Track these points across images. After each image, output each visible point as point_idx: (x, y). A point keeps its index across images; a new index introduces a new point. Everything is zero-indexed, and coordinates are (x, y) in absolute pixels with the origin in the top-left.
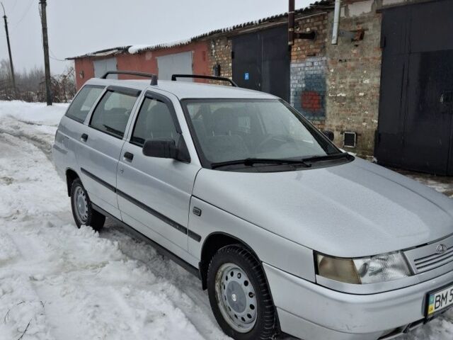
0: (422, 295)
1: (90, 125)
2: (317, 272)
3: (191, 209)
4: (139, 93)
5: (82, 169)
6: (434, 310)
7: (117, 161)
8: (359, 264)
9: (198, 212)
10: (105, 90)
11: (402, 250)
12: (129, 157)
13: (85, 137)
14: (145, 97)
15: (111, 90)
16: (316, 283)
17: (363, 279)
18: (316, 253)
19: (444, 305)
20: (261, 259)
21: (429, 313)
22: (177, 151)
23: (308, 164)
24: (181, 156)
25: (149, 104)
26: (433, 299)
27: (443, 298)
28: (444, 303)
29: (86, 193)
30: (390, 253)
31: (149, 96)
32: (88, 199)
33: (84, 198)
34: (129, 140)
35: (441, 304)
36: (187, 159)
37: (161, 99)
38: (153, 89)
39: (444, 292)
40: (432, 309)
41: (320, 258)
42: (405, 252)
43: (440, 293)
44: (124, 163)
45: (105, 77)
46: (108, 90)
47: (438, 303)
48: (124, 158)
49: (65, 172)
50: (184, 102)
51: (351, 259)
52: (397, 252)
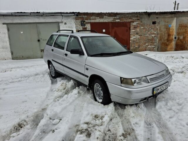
0: (152, 88)
1: (54, 46)
2: (121, 83)
3: (85, 69)
4: (68, 36)
5: (52, 60)
6: (155, 93)
7: (63, 56)
8: (133, 80)
9: (87, 69)
10: (58, 36)
11: (146, 76)
12: (66, 55)
13: (53, 50)
14: (70, 37)
15: (60, 35)
16: (121, 86)
17: (134, 85)
18: (121, 78)
19: (158, 92)
20: (106, 81)
21: (154, 93)
22: (80, 52)
23: (119, 54)
24: (81, 53)
25: (71, 39)
26: (155, 90)
27: (158, 89)
28: (158, 91)
29: (54, 67)
30: (142, 77)
31: (71, 37)
32: (54, 68)
33: (53, 68)
34: (66, 50)
35: (157, 91)
36: (83, 54)
37: (75, 37)
38: (72, 34)
39: (158, 88)
40: (155, 92)
41: (122, 79)
42: (147, 77)
43: (157, 88)
44: (65, 57)
45: (57, 32)
46: (59, 36)
47: (156, 91)
48: (65, 56)
49: (47, 61)
50: (82, 38)
51: (131, 79)
52: (144, 77)
